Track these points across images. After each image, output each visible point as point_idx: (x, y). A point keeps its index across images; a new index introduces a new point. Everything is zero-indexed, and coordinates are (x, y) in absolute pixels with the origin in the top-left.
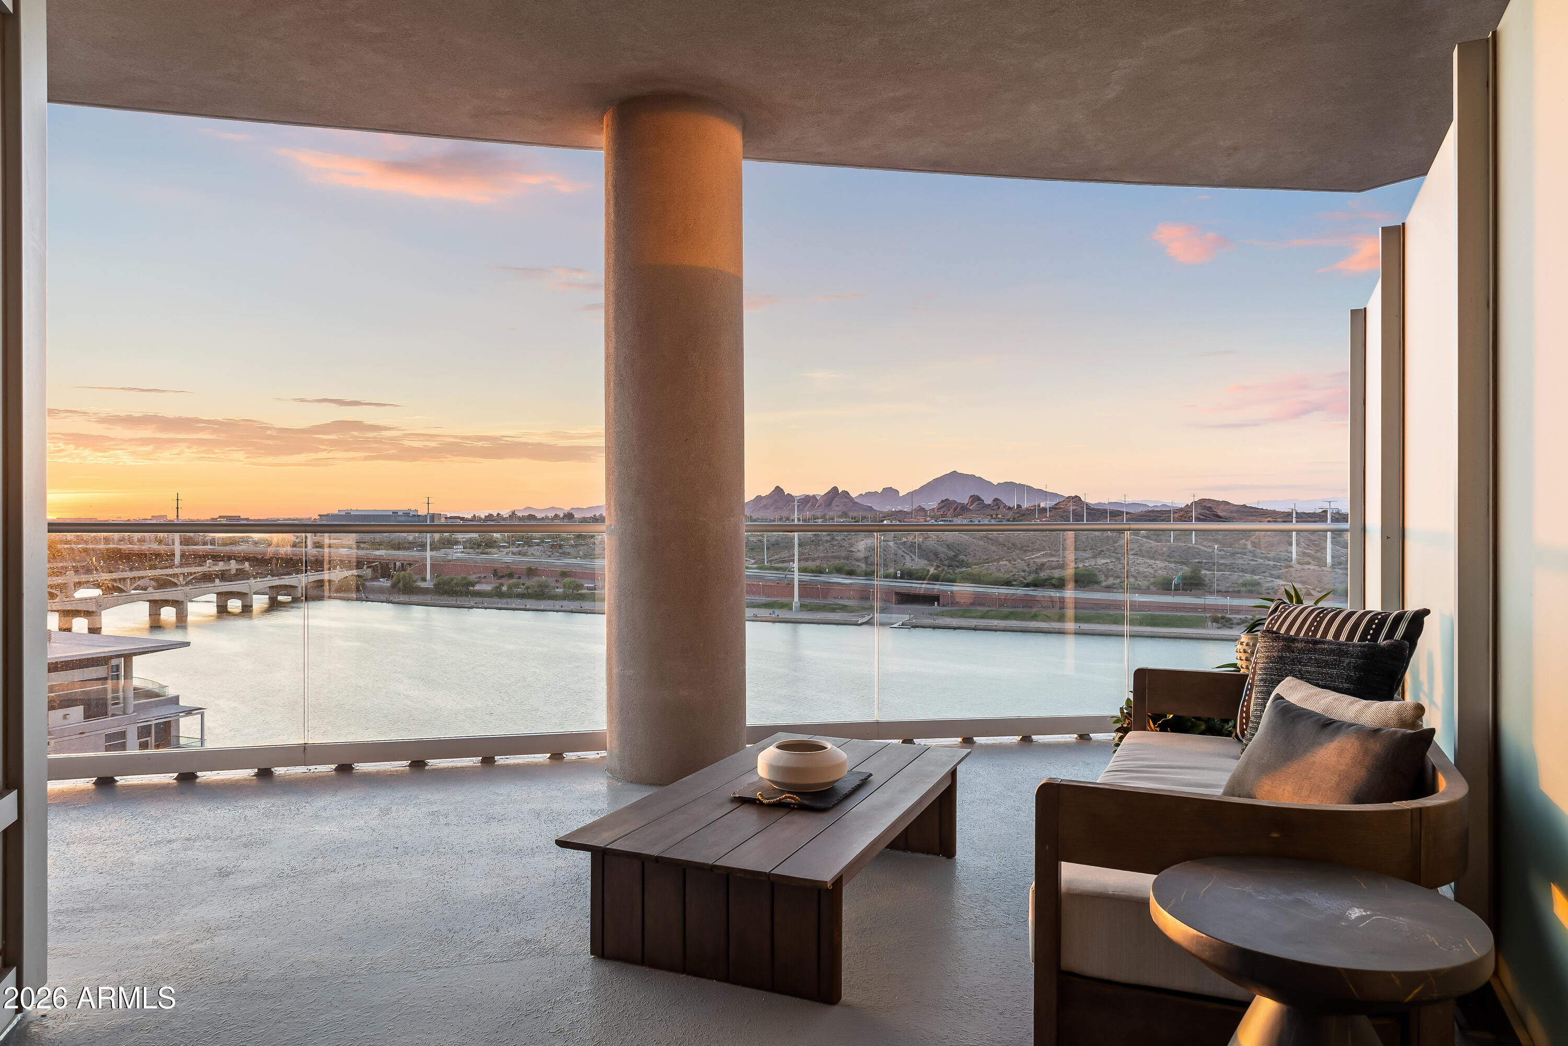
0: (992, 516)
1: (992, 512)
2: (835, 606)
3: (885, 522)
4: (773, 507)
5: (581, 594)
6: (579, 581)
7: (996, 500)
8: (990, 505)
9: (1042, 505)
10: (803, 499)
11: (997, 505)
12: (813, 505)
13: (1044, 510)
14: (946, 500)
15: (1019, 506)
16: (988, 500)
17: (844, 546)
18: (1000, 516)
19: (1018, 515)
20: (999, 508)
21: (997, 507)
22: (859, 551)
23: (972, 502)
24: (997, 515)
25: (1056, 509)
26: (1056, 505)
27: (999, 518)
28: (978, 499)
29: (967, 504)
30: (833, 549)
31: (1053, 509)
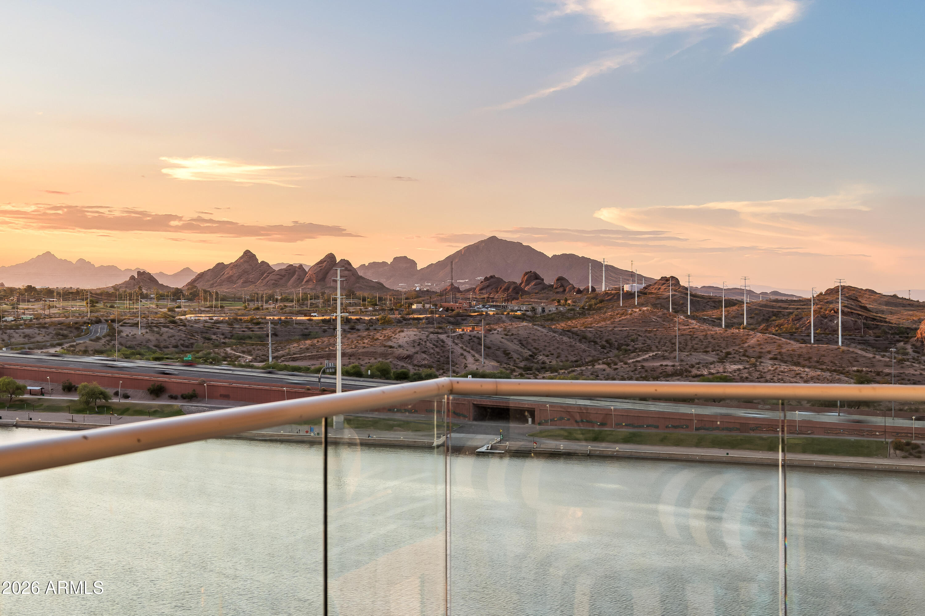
0: (559, 302)
1: (558, 297)
2: (391, 422)
3: (414, 307)
4: (242, 281)
5: (22, 401)
6: (20, 382)
7: (560, 279)
8: (552, 286)
9: (627, 288)
10: (286, 270)
11: (562, 286)
12: (300, 279)
13: (629, 295)
14: (492, 277)
15: (594, 289)
16: (549, 279)
17: (377, 339)
18: (569, 302)
19: (593, 302)
20: (565, 290)
21: (561, 289)
22: (400, 346)
23: (528, 282)
24: (566, 300)
25: (645, 294)
26: (645, 288)
27: (569, 305)
28: (536, 277)
29: (521, 284)
30: (364, 343)
31: (642, 293)
